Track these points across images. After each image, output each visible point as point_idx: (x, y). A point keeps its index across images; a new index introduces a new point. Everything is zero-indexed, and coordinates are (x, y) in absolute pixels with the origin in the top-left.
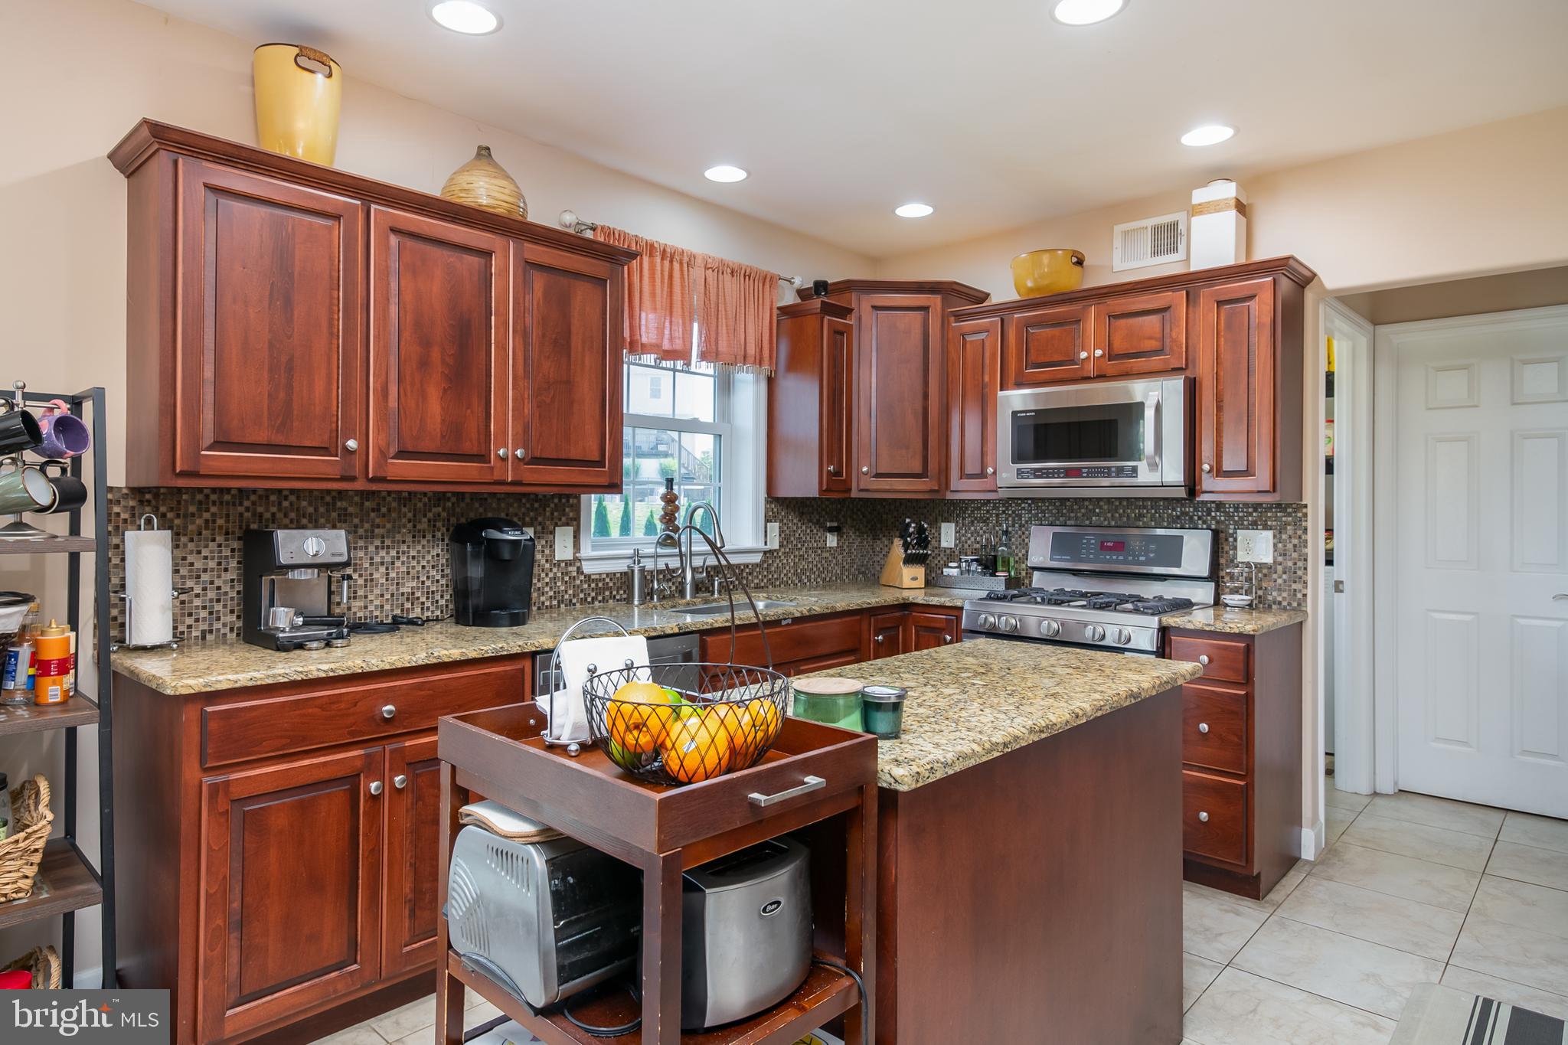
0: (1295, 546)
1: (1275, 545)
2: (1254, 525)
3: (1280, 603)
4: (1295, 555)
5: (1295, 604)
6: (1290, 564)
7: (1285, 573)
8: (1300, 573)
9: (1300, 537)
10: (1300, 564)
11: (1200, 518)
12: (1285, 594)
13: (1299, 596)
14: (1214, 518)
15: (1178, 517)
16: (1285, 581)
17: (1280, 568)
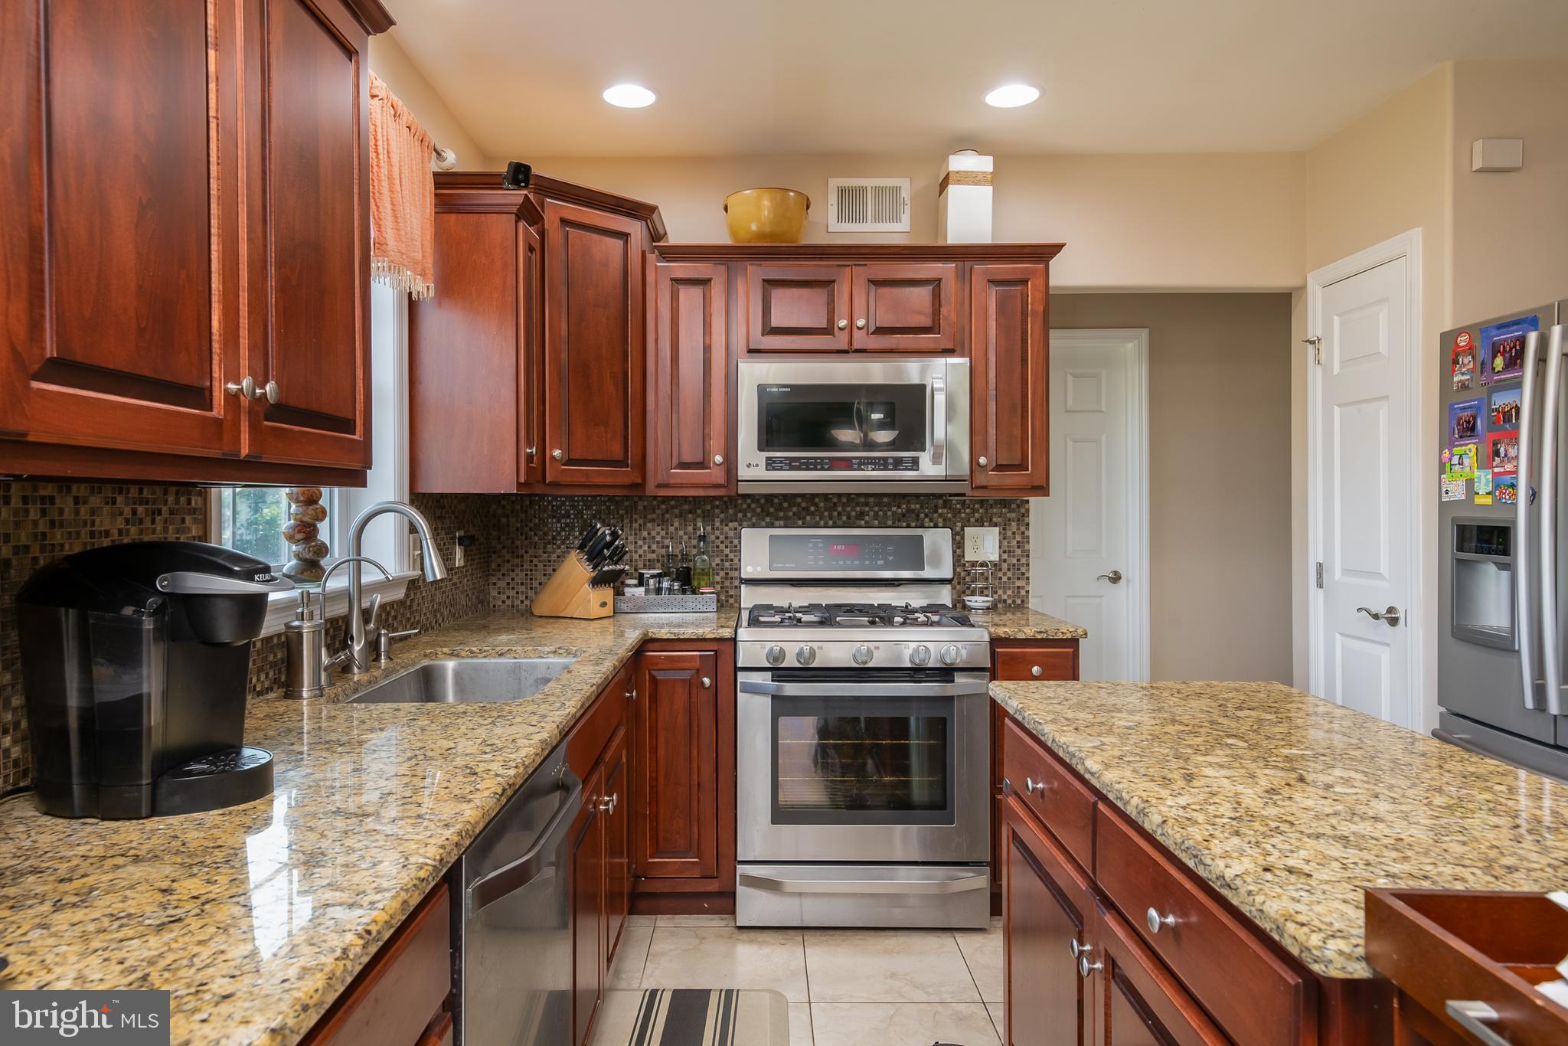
0: (1018, 542)
1: (1000, 542)
2: (980, 523)
3: (1005, 601)
4: (1019, 552)
5: (1019, 602)
6: (1014, 561)
7: (1009, 570)
8: (1023, 570)
9: (1023, 533)
10: (1023, 561)
11: (926, 516)
12: (1010, 592)
13: (1023, 593)
14: (941, 515)
15: (904, 515)
16: (1009, 579)
17: (1005, 566)
